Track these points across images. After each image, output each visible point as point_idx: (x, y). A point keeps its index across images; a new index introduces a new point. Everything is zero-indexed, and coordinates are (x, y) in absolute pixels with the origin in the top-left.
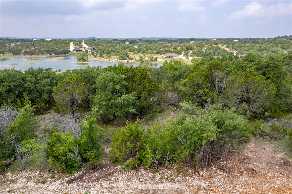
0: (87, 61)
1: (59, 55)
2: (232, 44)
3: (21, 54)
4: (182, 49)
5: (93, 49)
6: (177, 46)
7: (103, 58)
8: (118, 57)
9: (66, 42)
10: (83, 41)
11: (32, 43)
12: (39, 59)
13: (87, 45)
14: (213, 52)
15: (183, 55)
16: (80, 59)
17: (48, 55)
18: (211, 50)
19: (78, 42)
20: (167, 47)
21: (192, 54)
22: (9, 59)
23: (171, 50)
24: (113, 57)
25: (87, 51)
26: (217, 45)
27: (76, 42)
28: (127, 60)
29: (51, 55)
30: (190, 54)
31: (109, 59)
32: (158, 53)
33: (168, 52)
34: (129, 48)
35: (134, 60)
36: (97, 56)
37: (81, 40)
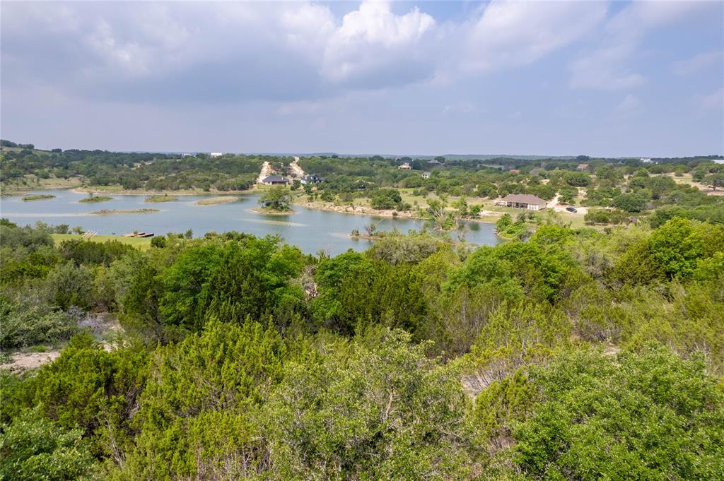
0: (287, 209)
1: (228, 193)
2: (711, 172)
3: (140, 187)
4: (554, 183)
5: (315, 178)
6: (540, 175)
7: (331, 203)
8: (370, 200)
9: (253, 161)
10: (297, 159)
11: (176, 162)
12: (176, 200)
13: (302, 169)
14: (650, 194)
15: (559, 199)
16: (268, 205)
17: (201, 191)
18: (645, 190)
19: (281, 165)
20: (512, 177)
21: (584, 199)
22: (109, 199)
23: (522, 187)
24: (357, 201)
26: (663, 175)
27: (278, 161)
28: (395, 211)
30: (581, 198)
31: (345, 207)
32: (483, 193)
33: (514, 191)
34: (405, 179)
35: (414, 210)
36: (316, 198)
37: (290, 157)
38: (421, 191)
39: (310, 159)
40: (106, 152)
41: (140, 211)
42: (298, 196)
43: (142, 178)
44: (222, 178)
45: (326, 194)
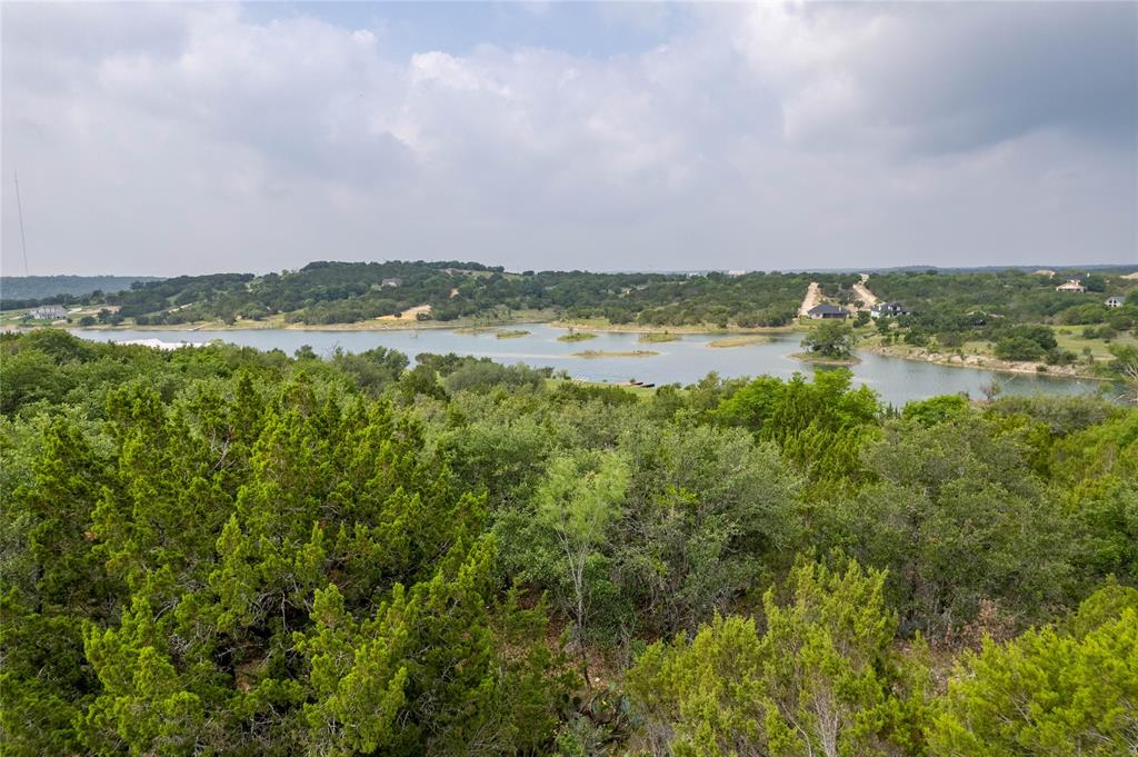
0: (846, 355)
1: (754, 330)
3: (631, 321)
5: (895, 308)
7: (922, 349)
8: (994, 345)
9: (793, 281)
10: (865, 278)
11: (679, 286)
12: (679, 339)
13: (874, 294)
16: (817, 349)
17: (714, 327)
19: (837, 285)
22: (592, 336)
24: (970, 345)
25: (863, 318)
27: (832, 282)
28: (1038, 364)
29: (724, 326)
31: (948, 355)
34: (1068, 310)
35: (1083, 364)
36: (896, 340)
37: (853, 275)
38: (1101, 330)
39: (888, 277)
40: (587, 273)
41: (633, 354)
42: (865, 337)
43: (633, 308)
44: (745, 308)
45: (914, 334)
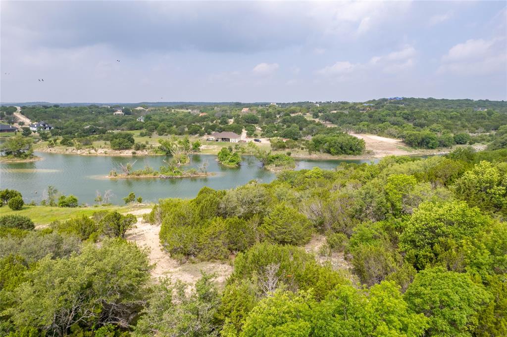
0: (31, 156)
5: (44, 125)
7: (73, 148)
8: (108, 142)
10: (19, 108)
13: (28, 118)
16: (8, 153)
24: (96, 144)
25: (27, 132)
28: (133, 151)
30: (258, 132)
31: (88, 149)
35: (149, 149)
36: (56, 143)
37: (10, 107)
39: (33, 108)
42: (35, 142)
45: (65, 139)
